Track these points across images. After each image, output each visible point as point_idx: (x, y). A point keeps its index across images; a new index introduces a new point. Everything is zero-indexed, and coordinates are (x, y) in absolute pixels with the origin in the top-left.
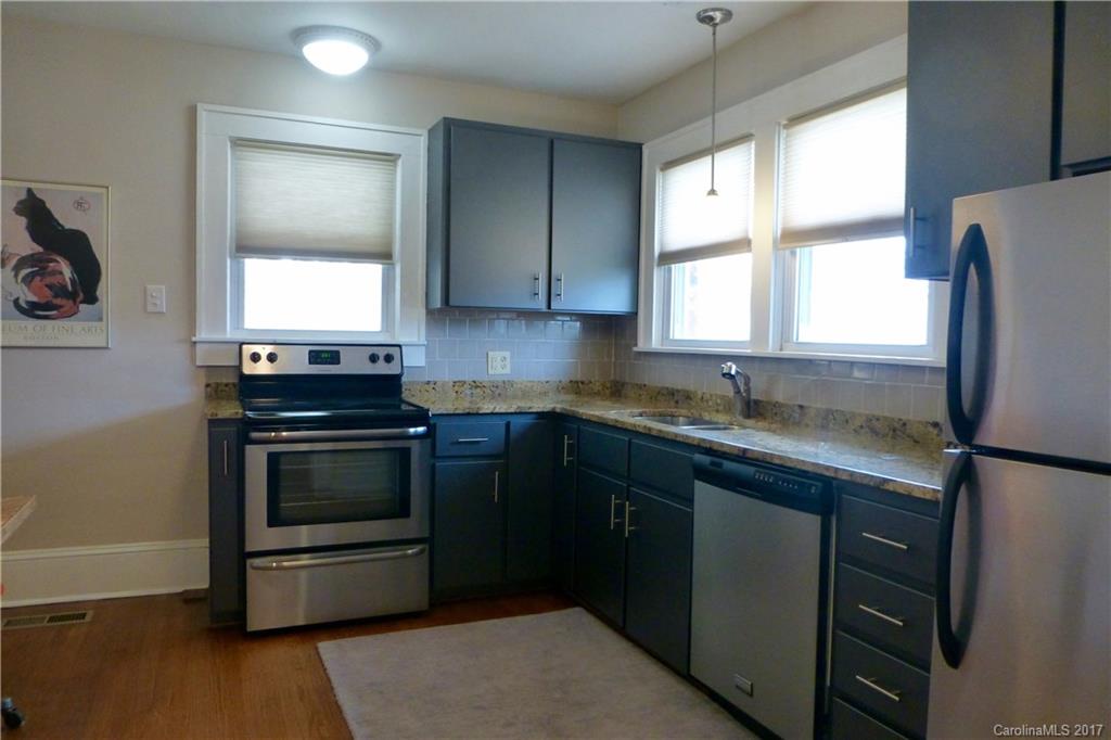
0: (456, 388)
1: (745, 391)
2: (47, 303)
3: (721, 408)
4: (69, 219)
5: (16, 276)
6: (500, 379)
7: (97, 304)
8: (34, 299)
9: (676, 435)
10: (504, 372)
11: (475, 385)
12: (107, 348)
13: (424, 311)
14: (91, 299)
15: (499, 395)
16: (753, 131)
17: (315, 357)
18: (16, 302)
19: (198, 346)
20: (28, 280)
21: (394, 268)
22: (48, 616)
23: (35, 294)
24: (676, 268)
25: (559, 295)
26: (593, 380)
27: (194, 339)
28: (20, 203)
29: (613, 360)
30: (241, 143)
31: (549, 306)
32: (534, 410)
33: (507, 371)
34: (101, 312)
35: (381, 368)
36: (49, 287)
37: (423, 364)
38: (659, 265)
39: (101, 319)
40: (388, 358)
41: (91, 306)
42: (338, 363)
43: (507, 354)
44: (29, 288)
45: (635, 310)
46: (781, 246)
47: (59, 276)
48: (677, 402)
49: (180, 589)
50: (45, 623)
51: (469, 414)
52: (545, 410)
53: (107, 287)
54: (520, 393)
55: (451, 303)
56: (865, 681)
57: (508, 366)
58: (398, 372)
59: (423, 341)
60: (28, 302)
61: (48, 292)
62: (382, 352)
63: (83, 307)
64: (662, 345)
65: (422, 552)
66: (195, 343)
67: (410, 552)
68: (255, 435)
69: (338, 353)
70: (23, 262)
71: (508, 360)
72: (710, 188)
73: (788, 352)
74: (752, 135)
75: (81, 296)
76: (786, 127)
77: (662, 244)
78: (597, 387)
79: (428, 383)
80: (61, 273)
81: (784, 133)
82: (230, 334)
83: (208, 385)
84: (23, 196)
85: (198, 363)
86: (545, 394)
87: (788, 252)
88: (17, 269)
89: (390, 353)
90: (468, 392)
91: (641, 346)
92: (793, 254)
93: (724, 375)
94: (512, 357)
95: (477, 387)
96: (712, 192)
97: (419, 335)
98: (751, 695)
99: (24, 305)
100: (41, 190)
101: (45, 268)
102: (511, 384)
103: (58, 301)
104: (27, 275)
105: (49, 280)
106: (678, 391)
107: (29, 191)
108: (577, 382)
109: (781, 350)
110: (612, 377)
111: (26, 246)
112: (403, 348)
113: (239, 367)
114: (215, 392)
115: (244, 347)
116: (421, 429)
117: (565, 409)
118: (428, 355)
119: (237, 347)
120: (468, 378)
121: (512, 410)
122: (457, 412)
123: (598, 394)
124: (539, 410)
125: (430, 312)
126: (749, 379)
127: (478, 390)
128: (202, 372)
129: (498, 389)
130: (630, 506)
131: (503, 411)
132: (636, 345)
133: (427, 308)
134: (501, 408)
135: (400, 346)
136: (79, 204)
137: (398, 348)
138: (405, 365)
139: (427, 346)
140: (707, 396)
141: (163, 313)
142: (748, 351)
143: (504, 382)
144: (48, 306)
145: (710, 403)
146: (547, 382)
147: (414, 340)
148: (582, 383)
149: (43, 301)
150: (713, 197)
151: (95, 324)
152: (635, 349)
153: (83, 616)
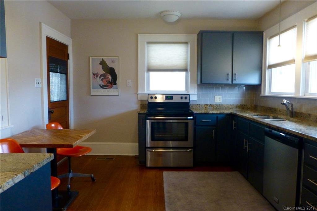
0: (206, 106)
1: (291, 109)
2: (106, 85)
3: (285, 114)
4: (110, 65)
5: (100, 79)
6: (219, 104)
7: (117, 85)
8: (103, 84)
9: (261, 122)
10: (220, 102)
11: (211, 105)
12: (118, 95)
13: (196, 85)
14: (115, 84)
15: (218, 108)
16: (296, 24)
17: (167, 98)
18: (100, 85)
19: (139, 95)
20: (102, 80)
21: (188, 73)
22: (106, 158)
23: (104, 83)
24: (273, 70)
25: (235, 79)
26: (248, 105)
27: (138, 93)
28: (101, 62)
29: (255, 98)
30: (149, 43)
31: (232, 83)
32: (225, 113)
33: (221, 101)
34: (117, 87)
35: (184, 101)
36: (106, 81)
37: (196, 100)
38: (268, 69)
39: (117, 89)
40: (186, 98)
41: (115, 86)
42: (172, 99)
43: (221, 97)
44: (103, 82)
45: (260, 83)
46: (304, 61)
47: (108, 79)
48: (272, 112)
49: (134, 155)
50: (105, 160)
51: (205, 114)
52: (229, 113)
53: (118, 81)
54: (224, 108)
55: (203, 82)
56: (309, 204)
57: (221, 100)
58: (188, 101)
59: (196, 93)
60: (102, 85)
61: (106, 82)
62: (184, 96)
63: (113, 86)
64: (269, 94)
65: (191, 151)
66: (138, 94)
67: (188, 150)
68: (149, 117)
69: (172, 96)
70: (101, 75)
71: (221, 98)
72: (279, 44)
73: (307, 96)
74: (296, 25)
75: (113, 83)
76: (307, 21)
77: (269, 62)
78: (249, 107)
79: (198, 105)
80: (109, 78)
81: (306, 23)
82: (146, 92)
83: (141, 105)
84: (101, 60)
85: (139, 99)
86: (232, 108)
87: (307, 63)
88: (100, 77)
89: (187, 96)
90: (209, 107)
91: (262, 94)
92: (309, 64)
93: (282, 103)
94: (222, 97)
95: (211, 106)
96: (279, 45)
97: (195, 92)
98: (278, 203)
99: (101, 86)
100: (104, 59)
101: (106, 77)
102: (222, 105)
103: (108, 85)
104: (102, 79)
105: (106, 80)
106: (273, 108)
107: (103, 59)
108: (243, 105)
109: (305, 95)
110: (254, 104)
111: (102, 72)
112: (190, 95)
113: (148, 100)
114: (142, 106)
115: (149, 95)
116: (192, 117)
117: (234, 113)
118: (197, 97)
119: (147, 95)
120: (209, 103)
121: (218, 113)
122: (202, 113)
123: (250, 109)
124: (227, 113)
125: (198, 85)
126: (293, 104)
127: (212, 107)
128: (140, 101)
129: (218, 107)
130: (249, 142)
131: (215, 113)
132: (261, 94)
133: (197, 84)
134: (215, 112)
135: (189, 95)
136: (113, 61)
137: (188, 95)
138: (190, 99)
139: (197, 95)
140: (281, 110)
141: (130, 87)
142: (293, 96)
143: (220, 105)
144: (106, 86)
145: (282, 112)
146: (233, 105)
147: (194, 93)
148: (244, 105)
149: (105, 85)
150: (279, 47)
151: (116, 90)
152: (261, 95)
153: (113, 159)
